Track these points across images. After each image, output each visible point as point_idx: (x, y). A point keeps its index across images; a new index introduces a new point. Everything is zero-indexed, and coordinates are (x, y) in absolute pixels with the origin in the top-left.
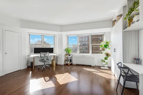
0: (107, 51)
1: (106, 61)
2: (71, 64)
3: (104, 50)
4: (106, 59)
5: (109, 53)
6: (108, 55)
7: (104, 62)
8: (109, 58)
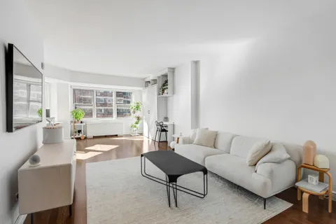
0: (138, 113)
1: (138, 125)
2: (86, 138)
3: (134, 112)
4: (137, 123)
5: (140, 116)
6: (138, 118)
7: (135, 127)
8: (140, 122)
